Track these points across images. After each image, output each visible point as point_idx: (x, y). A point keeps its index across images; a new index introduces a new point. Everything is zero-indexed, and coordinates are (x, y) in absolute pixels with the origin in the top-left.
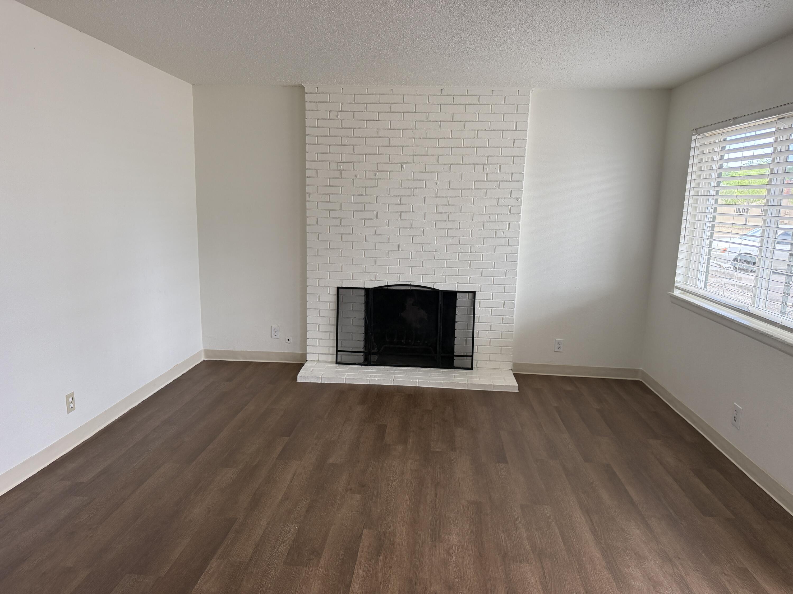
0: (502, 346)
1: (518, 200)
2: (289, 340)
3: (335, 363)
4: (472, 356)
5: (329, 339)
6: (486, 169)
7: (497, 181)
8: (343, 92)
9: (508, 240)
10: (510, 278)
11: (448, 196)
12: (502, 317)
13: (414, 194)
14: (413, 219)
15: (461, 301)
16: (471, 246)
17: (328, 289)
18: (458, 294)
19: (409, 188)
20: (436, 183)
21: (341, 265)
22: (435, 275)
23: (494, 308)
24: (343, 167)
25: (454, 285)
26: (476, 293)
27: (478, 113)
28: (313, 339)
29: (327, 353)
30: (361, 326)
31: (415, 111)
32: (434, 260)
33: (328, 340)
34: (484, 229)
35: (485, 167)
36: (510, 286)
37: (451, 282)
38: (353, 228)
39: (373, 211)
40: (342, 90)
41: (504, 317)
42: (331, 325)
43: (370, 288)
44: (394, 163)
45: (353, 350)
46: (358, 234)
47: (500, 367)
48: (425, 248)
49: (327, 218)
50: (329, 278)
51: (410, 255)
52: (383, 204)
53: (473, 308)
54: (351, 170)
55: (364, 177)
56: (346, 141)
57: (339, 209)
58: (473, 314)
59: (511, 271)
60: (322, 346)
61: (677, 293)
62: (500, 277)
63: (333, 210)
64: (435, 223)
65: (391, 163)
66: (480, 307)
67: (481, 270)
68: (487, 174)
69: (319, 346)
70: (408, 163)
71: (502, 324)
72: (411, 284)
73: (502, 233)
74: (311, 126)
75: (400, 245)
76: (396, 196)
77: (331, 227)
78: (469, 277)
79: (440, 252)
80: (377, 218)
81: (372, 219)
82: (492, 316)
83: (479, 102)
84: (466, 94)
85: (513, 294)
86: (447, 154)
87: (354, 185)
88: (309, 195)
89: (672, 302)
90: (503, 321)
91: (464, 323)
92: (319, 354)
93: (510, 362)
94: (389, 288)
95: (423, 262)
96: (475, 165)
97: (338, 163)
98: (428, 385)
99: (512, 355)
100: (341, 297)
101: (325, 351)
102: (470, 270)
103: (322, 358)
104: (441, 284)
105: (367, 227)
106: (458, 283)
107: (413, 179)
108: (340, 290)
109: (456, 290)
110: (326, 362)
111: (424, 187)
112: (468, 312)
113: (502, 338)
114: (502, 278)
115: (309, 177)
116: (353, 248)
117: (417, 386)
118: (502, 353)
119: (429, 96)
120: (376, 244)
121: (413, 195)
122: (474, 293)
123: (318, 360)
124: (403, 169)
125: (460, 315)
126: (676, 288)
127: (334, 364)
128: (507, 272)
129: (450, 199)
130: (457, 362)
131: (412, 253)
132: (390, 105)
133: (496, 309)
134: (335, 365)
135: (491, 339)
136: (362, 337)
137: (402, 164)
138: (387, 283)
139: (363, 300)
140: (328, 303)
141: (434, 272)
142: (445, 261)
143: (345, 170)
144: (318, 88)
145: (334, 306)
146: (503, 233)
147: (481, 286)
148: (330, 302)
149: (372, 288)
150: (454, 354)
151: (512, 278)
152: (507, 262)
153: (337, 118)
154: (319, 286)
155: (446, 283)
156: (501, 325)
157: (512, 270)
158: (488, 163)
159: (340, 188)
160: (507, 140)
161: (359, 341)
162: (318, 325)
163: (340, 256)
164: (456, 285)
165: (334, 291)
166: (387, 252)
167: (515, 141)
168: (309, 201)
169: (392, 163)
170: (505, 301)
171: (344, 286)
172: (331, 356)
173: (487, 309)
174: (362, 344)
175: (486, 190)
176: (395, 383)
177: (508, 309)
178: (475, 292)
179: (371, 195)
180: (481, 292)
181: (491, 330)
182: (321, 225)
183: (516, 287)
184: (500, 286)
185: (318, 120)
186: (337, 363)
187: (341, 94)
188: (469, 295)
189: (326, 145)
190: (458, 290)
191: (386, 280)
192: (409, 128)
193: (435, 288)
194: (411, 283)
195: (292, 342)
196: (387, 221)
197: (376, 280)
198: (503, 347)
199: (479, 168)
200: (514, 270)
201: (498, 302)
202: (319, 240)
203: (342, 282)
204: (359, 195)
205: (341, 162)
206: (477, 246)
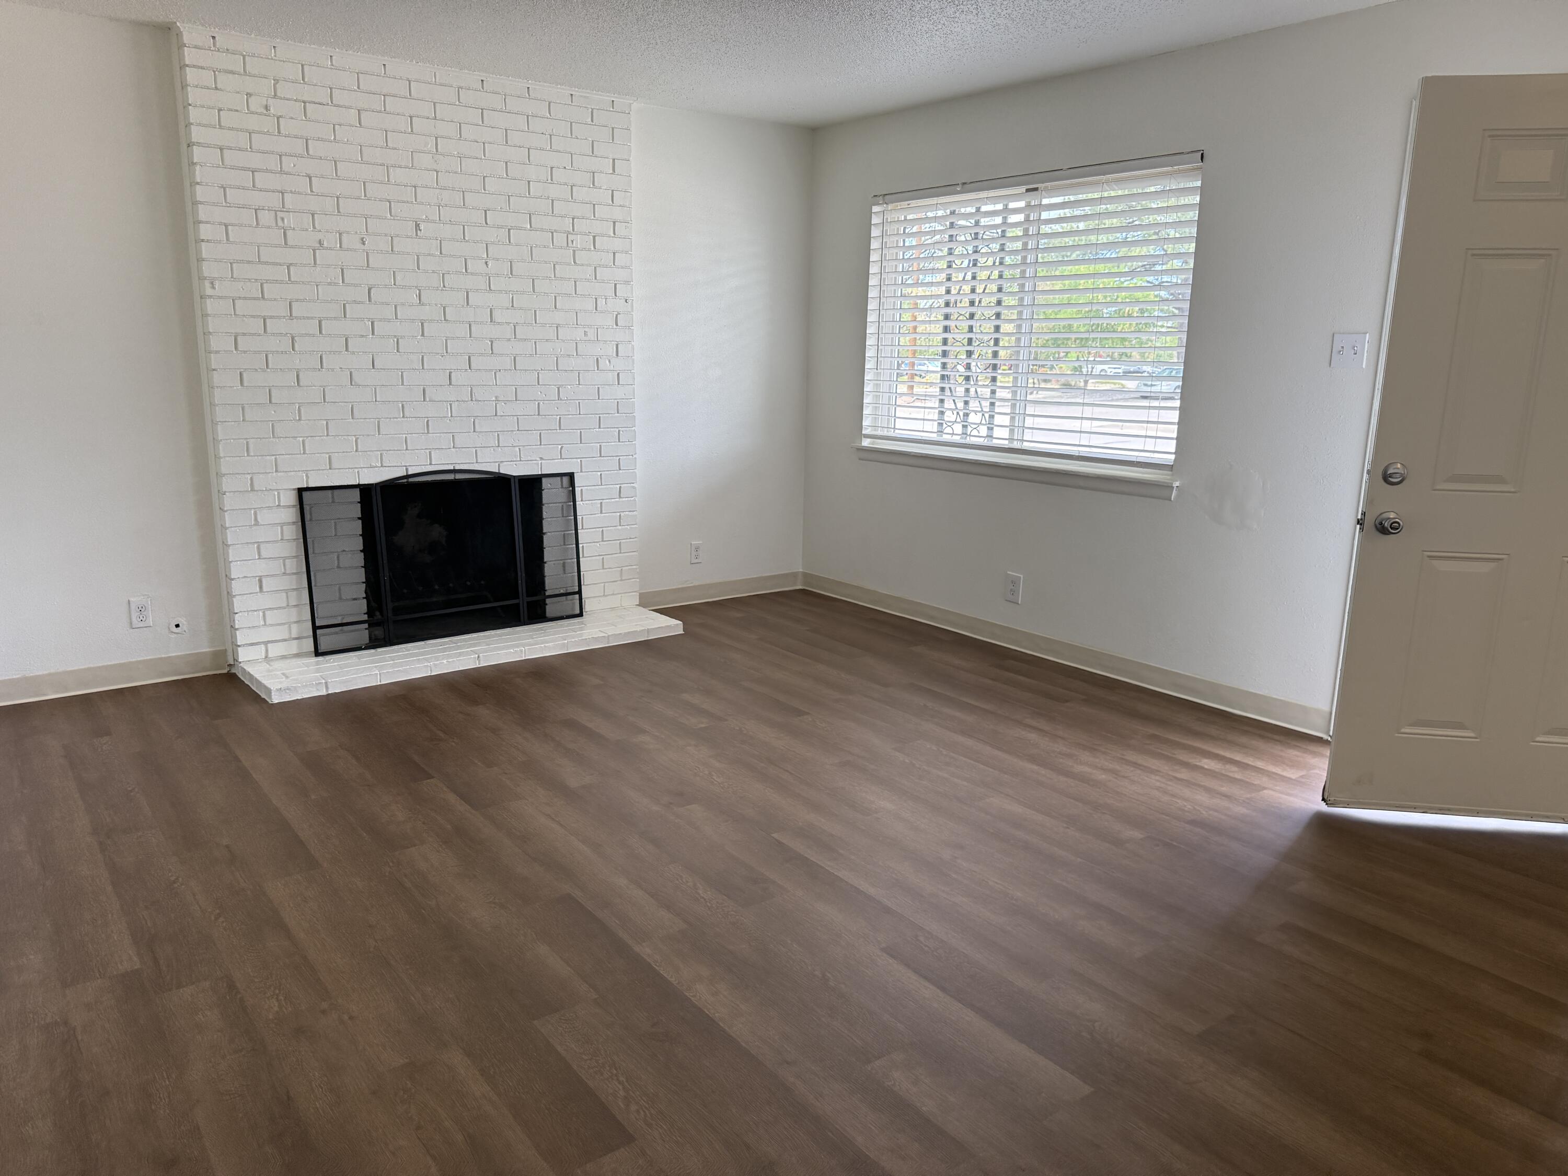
0: (622, 567)
1: (627, 302)
2: (177, 626)
3: (314, 655)
4: (579, 592)
5: (288, 606)
6: (572, 241)
7: (589, 265)
8: (275, 56)
9: (618, 374)
10: (626, 443)
11: (509, 291)
12: (618, 514)
13: (446, 285)
14: (449, 336)
15: (551, 494)
16: (558, 388)
17: (275, 495)
18: (544, 480)
19: (434, 272)
20: (486, 263)
21: (301, 439)
22: (499, 446)
23: (604, 501)
24: (289, 221)
25: (535, 463)
26: (575, 474)
27: (551, 135)
28: (250, 613)
29: (287, 637)
30: (357, 568)
31: (434, 115)
32: (496, 418)
33: (284, 608)
34: (577, 355)
35: (571, 237)
36: (627, 457)
37: (529, 458)
38: (321, 357)
39: (362, 319)
40: (273, 51)
41: (622, 514)
42: (289, 574)
43: (373, 484)
44: (399, 218)
45: (345, 621)
46: (333, 370)
47: (621, 604)
48: (476, 394)
49: (260, 335)
50: (276, 471)
51: (448, 409)
52: (382, 303)
53: (572, 503)
54: (307, 230)
55: (338, 245)
56: (292, 165)
57: (285, 315)
58: (573, 514)
59: (626, 431)
60: (272, 625)
61: (866, 443)
62: (610, 443)
63: (271, 317)
64: (490, 343)
65: (392, 218)
66: (582, 501)
67: (579, 431)
68: (574, 251)
69: (265, 625)
70: (427, 220)
71: (620, 527)
72: (456, 468)
73: (607, 362)
74: (204, 122)
75: (426, 389)
76: (410, 287)
77: (270, 356)
78: (560, 447)
79: (506, 402)
80: (373, 334)
81: (362, 336)
82: (603, 515)
83: (550, 114)
84: (527, 95)
85: (632, 471)
86: (501, 208)
87: (318, 262)
88: (212, 283)
89: (860, 459)
90: (620, 521)
91: (558, 533)
92: (266, 643)
93: (635, 592)
94: (411, 480)
95: (474, 422)
96: (552, 233)
97: (278, 213)
98: (543, 653)
99: (638, 580)
100: (306, 508)
101: (282, 633)
102: (560, 433)
103: (275, 650)
104: (512, 463)
105: (353, 353)
106: (541, 459)
107: (441, 253)
108: (306, 495)
109: (540, 473)
110: (284, 657)
111: (464, 271)
112: (563, 513)
113: (620, 553)
114: (613, 443)
115: (208, 241)
116: (327, 401)
117: (524, 658)
118: (623, 578)
119: (458, 90)
120: (375, 389)
121: (444, 286)
122: (571, 476)
123: (266, 657)
124: (419, 232)
125: (549, 519)
126: (864, 437)
127: (313, 657)
128: (621, 432)
129: (514, 296)
130: (551, 609)
131: (451, 405)
132: (383, 97)
133: (607, 500)
134: (315, 658)
135: (604, 557)
136: (360, 591)
137: (416, 222)
138: (407, 470)
139: (356, 511)
140: (279, 527)
141: (497, 442)
142: (515, 418)
143: (294, 229)
144: (214, 37)
145: (292, 532)
146: (610, 361)
147: (581, 461)
148: (282, 525)
149: (376, 484)
150: (545, 594)
151: (628, 443)
152: (619, 415)
153: (265, 112)
154: (253, 490)
155: (520, 461)
156: (618, 529)
157: (628, 429)
158: (573, 230)
159: (284, 269)
160: (601, 190)
161: (355, 599)
162: (257, 578)
163: (298, 418)
164: (538, 464)
165: (290, 499)
166: (400, 405)
167: (614, 194)
168: (210, 297)
169: (396, 218)
170: (622, 485)
171: (312, 485)
172: (295, 642)
173: (595, 503)
174: (363, 605)
175: (575, 282)
176: (481, 662)
177: (627, 499)
178: (573, 473)
179: (355, 285)
180: (581, 473)
181: (603, 541)
182: (245, 352)
183: (635, 458)
184: (611, 460)
185: (221, 112)
186: (317, 653)
187: (272, 59)
188: (562, 479)
189: (244, 169)
190: (544, 472)
191: (403, 465)
192: (426, 149)
193: (502, 472)
194: (454, 467)
195: (185, 628)
196: (396, 339)
197: (381, 466)
198: (624, 568)
199: (560, 239)
200: (630, 429)
201: (611, 488)
202: (245, 384)
203: (307, 476)
204: (330, 284)
205: (282, 209)
206: (569, 387)
